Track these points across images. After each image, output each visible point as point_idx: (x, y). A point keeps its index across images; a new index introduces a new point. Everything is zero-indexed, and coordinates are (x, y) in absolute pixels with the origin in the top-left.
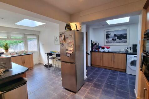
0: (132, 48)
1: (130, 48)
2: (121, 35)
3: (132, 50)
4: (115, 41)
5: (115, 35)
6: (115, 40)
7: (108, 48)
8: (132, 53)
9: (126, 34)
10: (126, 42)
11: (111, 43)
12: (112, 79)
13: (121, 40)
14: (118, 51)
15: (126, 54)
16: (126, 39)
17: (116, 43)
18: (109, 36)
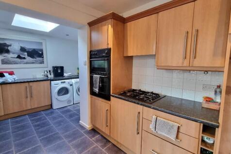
0: (52, 71)
1: (50, 71)
2: (34, 50)
3: (52, 74)
4: (25, 61)
5: (23, 49)
6: (24, 58)
7: (11, 73)
8: (52, 78)
9: (42, 50)
10: (42, 62)
11: (16, 63)
12: (44, 127)
13: (35, 59)
14: (32, 77)
15: (49, 81)
16: (43, 57)
17: (27, 63)
18: (9, 48)
